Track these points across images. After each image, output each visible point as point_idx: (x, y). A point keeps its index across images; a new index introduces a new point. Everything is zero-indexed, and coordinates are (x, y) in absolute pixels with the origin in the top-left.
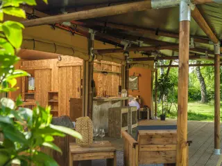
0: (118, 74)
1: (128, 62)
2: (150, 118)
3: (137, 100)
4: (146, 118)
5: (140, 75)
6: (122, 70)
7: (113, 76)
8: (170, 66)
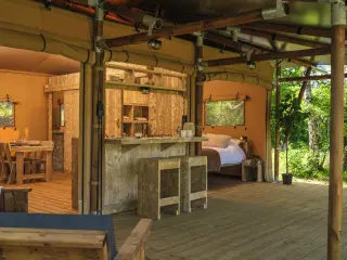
0: (181, 93)
1: (201, 69)
2: (264, 180)
3: (241, 145)
4: (254, 179)
5: (247, 98)
6: (189, 86)
7: (173, 97)
8: (307, 77)
